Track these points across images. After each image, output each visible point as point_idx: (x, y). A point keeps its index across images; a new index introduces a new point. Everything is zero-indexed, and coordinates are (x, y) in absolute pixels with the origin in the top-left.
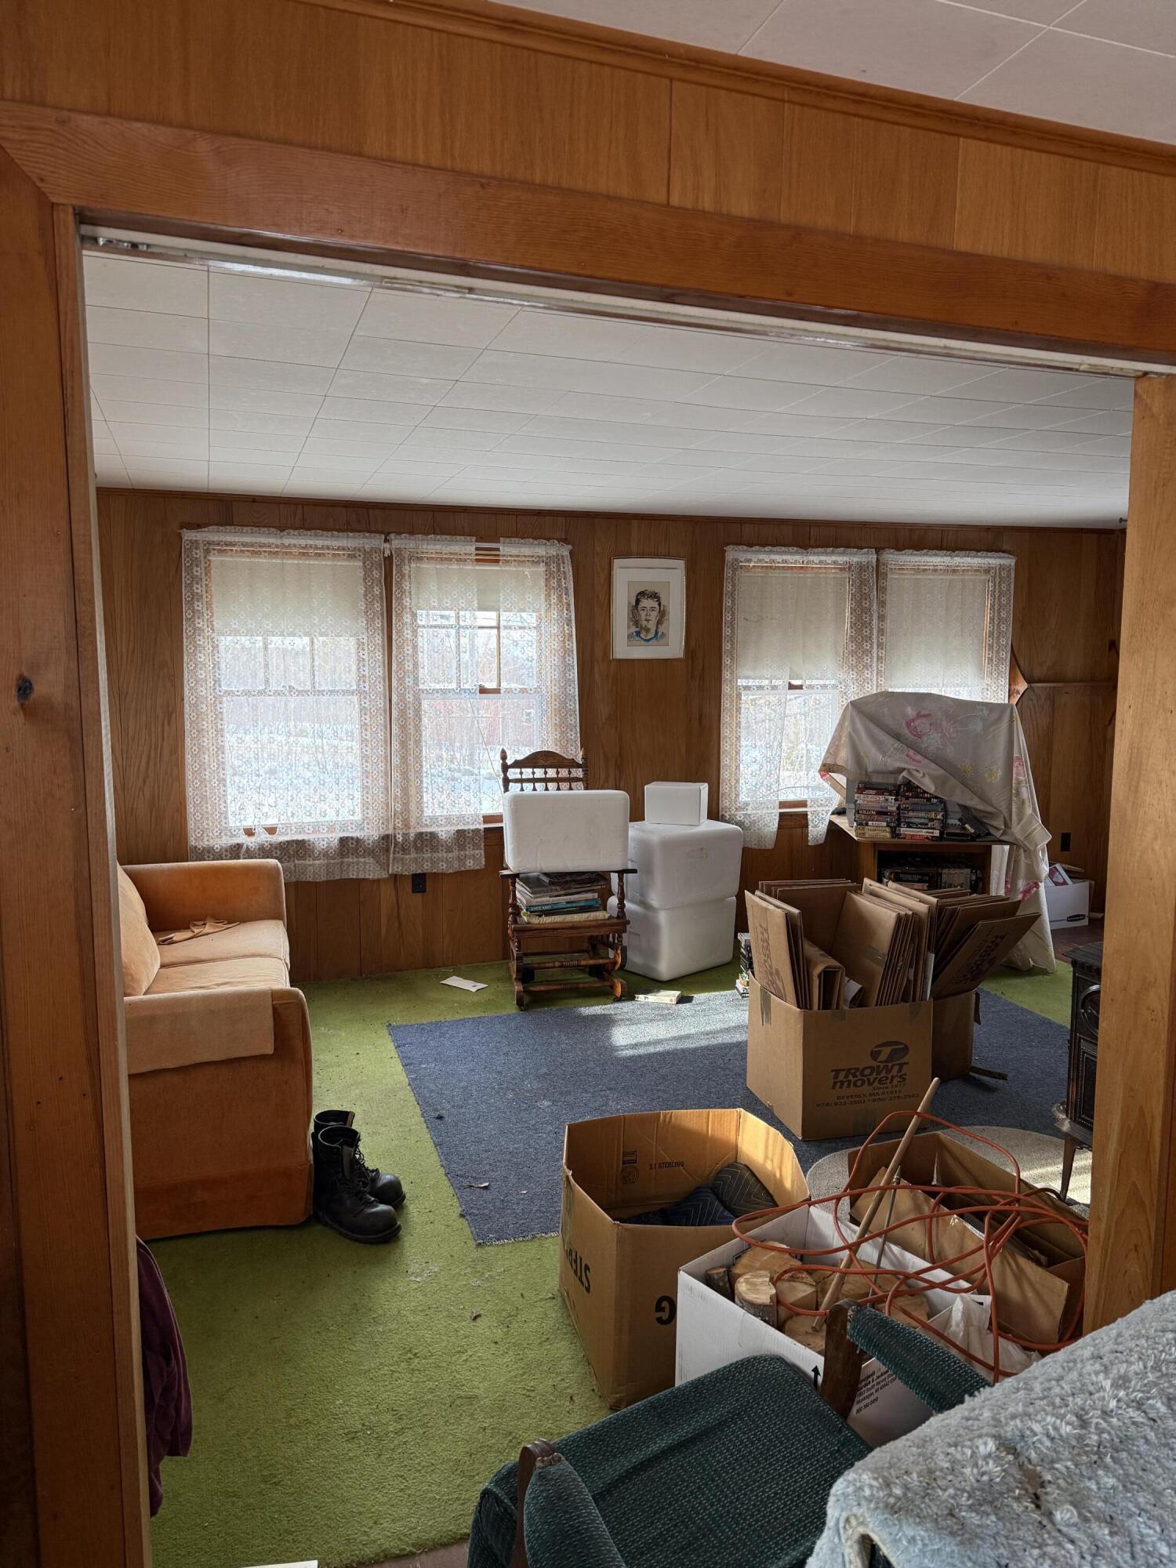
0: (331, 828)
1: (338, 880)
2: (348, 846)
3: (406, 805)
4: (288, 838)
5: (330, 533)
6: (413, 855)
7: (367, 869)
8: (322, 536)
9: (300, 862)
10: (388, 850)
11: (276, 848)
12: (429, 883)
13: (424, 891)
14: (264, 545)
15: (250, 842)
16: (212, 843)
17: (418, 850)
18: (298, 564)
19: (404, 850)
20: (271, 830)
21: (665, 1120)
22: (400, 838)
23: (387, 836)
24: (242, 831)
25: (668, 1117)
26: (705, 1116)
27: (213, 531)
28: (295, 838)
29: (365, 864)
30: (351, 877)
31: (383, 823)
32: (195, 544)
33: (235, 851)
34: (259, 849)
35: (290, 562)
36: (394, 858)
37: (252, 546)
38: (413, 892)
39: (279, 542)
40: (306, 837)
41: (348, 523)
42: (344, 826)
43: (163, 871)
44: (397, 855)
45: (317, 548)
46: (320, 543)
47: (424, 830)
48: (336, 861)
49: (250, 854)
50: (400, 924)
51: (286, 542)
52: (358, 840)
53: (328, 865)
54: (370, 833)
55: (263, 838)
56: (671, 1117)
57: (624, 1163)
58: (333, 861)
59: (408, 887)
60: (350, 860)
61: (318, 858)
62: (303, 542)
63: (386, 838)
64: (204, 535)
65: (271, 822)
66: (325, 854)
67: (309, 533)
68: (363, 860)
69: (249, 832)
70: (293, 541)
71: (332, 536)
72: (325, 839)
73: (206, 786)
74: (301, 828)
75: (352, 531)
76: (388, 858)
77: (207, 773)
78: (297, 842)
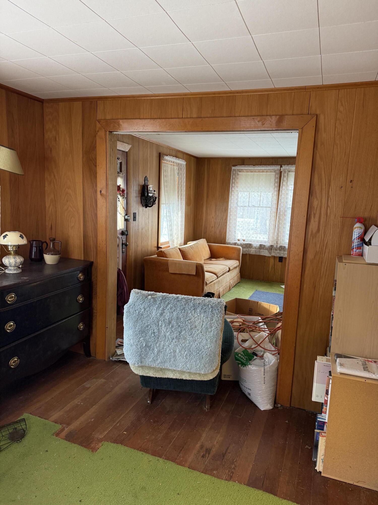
0: (258, 241)
1: (258, 255)
2: (262, 247)
3: (277, 238)
4: (248, 243)
5: (266, 166)
6: (278, 251)
7: (265, 253)
8: (264, 166)
9: (250, 249)
10: (272, 250)
11: (244, 245)
12: (283, 260)
13: (282, 262)
14: (250, 170)
15: (239, 242)
16: (230, 241)
17: (280, 250)
18: (257, 174)
19: (276, 250)
20: (244, 240)
21: (259, 304)
22: (275, 246)
23: (272, 245)
24: (237, 240)
25: (260, 303)
26: (269, 305)
27: (238, 167)
28: (249, 243)
29: (265, 252)
30: (262, 255)
31: (271, 242)
32: (235, 170)
33: (235, 244)
34: (240, 244)
35: (255, 173)
36: (273, 252)
37: (247, 170)
38: (279, 262)
39: (253, 169)
40: (252, 243)
41: (272, 163)
42: (261, 241)
43: (216, 246)
44: (274, 251)
45: (262, 170)
46: (263, 168)
47: (282, 245)
48: (258, 250)
49: (238, 245)
50: (274, 270)
51: (255, 168)
52: (264, 246)
53: (256, 250)
54: (268, 244)
55: (242, 242)
56: (261, 303)
57: (249, 310)
58: (257, 250)
59: (278, 260)
60: (262, 250)
61: (253, 249)
62: (259, 168)
63: (272, 246)
64: (236, 168)
65: (244, 238)
66: (255, 248)
67: (261, 166)
68: (265, 251)
69: (239, 240)
70: (257, 168)
71: (267, 166)
72: (256, 244)
73: (230, 228)
74: (251, 241)
75: (273, 165)
76: (272, 251)
77: (231, 225)
78: (250, 244)
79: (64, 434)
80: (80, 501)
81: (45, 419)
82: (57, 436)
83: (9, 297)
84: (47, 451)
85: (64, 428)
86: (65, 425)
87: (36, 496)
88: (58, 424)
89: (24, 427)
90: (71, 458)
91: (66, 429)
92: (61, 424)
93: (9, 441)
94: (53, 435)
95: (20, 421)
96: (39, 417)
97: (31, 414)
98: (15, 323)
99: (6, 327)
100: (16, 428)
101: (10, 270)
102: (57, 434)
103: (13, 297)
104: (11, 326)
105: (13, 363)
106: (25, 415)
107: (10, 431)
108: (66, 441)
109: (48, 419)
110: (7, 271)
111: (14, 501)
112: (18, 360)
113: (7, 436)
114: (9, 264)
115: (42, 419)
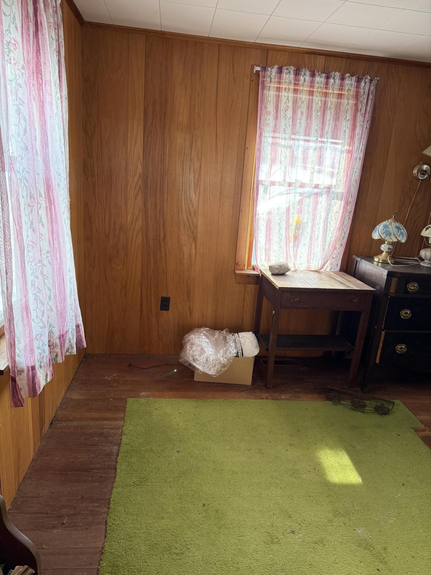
79: (423, 434)
80: (403, 484)
81: (413, 413)
82: (415, 431)
83: (411, 285)
84: (399, 435)
85: (426, 430)
86: (428, 429)
87: (370, 456)
88: (422, 424)
89: (390, 408)
90: (416, 453)
91: (427, 432)
92: (425, 426)
93: (373, 410)
94: (412, 428)
95: (390, 402)
96: (409, 410)
97: (403, 403)
98: (412, 312)
99: (402, 313)
100: (383, 405)
101: (425, 263)
102: (416, 430)
103: (415, 286)
104: (407, 313)
105: (400, 348)
106: (397, 402)
107: (378, 404)
108: (421, 440)
109: (415, 415)
110: (422, 264)
111: (354, 447)
112: (405, 349)
113: (374, 406)
114: (425, 256)
115: (410, 412)
